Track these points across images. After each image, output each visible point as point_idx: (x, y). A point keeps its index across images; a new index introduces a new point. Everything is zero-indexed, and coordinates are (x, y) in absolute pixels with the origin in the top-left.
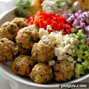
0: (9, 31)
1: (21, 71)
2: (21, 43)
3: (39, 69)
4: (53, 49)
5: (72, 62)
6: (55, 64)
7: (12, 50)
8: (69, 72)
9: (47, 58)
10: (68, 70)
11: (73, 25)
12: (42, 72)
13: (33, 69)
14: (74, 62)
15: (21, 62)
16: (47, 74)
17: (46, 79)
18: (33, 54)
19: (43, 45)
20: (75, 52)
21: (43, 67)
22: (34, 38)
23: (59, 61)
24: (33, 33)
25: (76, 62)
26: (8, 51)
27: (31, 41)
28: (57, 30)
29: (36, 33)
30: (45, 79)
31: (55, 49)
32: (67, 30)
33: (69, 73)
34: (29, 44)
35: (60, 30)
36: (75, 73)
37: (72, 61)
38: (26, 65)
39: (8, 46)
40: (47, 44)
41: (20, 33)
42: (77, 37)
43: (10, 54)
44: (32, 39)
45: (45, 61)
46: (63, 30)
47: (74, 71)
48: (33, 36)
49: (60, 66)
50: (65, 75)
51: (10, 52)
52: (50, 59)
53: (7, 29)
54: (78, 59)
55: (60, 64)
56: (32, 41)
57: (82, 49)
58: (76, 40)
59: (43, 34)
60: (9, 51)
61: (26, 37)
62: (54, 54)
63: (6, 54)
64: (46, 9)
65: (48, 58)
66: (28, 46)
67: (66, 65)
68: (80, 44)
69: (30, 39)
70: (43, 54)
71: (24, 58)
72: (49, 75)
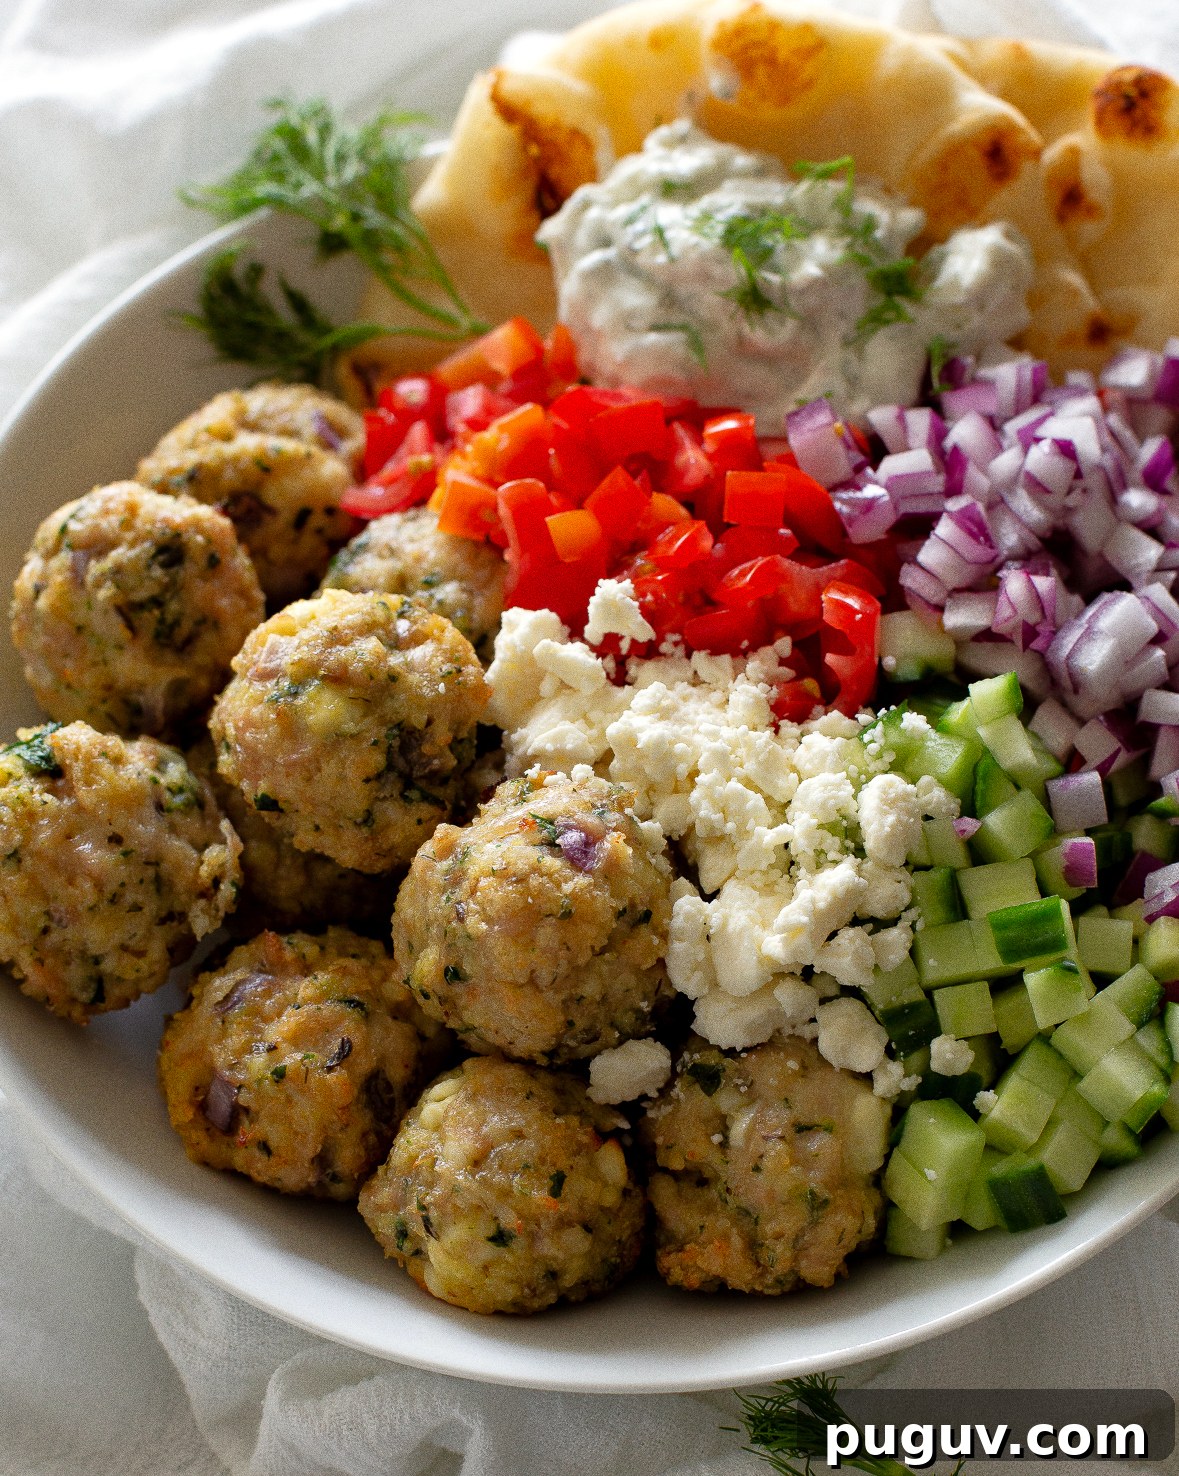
0: (128, 611)
1: (265, 1147)
2: (268, 803)
3: (477, 1163)
4: (647, 916)
5: (867, 1078)
6: (669, 1085)
7: (161, 884)
8: (818, 1205)
9: (570, 1024)
10: (815, 1179)
11: (910, 578)
12: (505, 1193)
13: (411, 1141)
14: (894, 1078)
15: (272, 1049)
16: (563, 1223)
17: (553, 1275)
18: (413, 950)
19: (534, 881)
20: (913, 952)
21: (519, 1135)
22: (426, 749)
23: (712, 1059)
24: (414, 678)
25: (911, 1083)
26: (114, 900)
27: (392, 788)
28: (715, 652)
29: (454, 676)
30: (539, 1271)
31: (670, 915)
32: (830, 659)
33: (814, 1224)
34: (368, 819)
35: (754, 648)
36: (888, 1210)
37: (863, 1068)
38: (322, 1082)
39: (116, 840)
40: (577, 858)
41: (265, 676)
42: (948, 756)
43: (138, 925)
44: (400, 763)
45: (551, 1054)
46: (784, 645)
47: (878, 1180)
48: (418, 720)
49: (723, 1125)
50: (778, 1237)
51: (137, 908)
52: (613, 1025)
53: (105, 593)
54: (937, 1045)
55: (725, 1100)
56: (408, 782)
57: (999, 926)
58: (937, 797)
59: (546, 687)
60: (130, 897)
61: (335, 740)
62: (661, 963)
63: (97, 936)
64: (601, 316)
65: (581, 1023)
66: (350, 835)
67: (786, 1116)
68: (979, 852)
69: (378, 760)
70: (532, 981)
71: (305, 988)
72: (588, 1228)
